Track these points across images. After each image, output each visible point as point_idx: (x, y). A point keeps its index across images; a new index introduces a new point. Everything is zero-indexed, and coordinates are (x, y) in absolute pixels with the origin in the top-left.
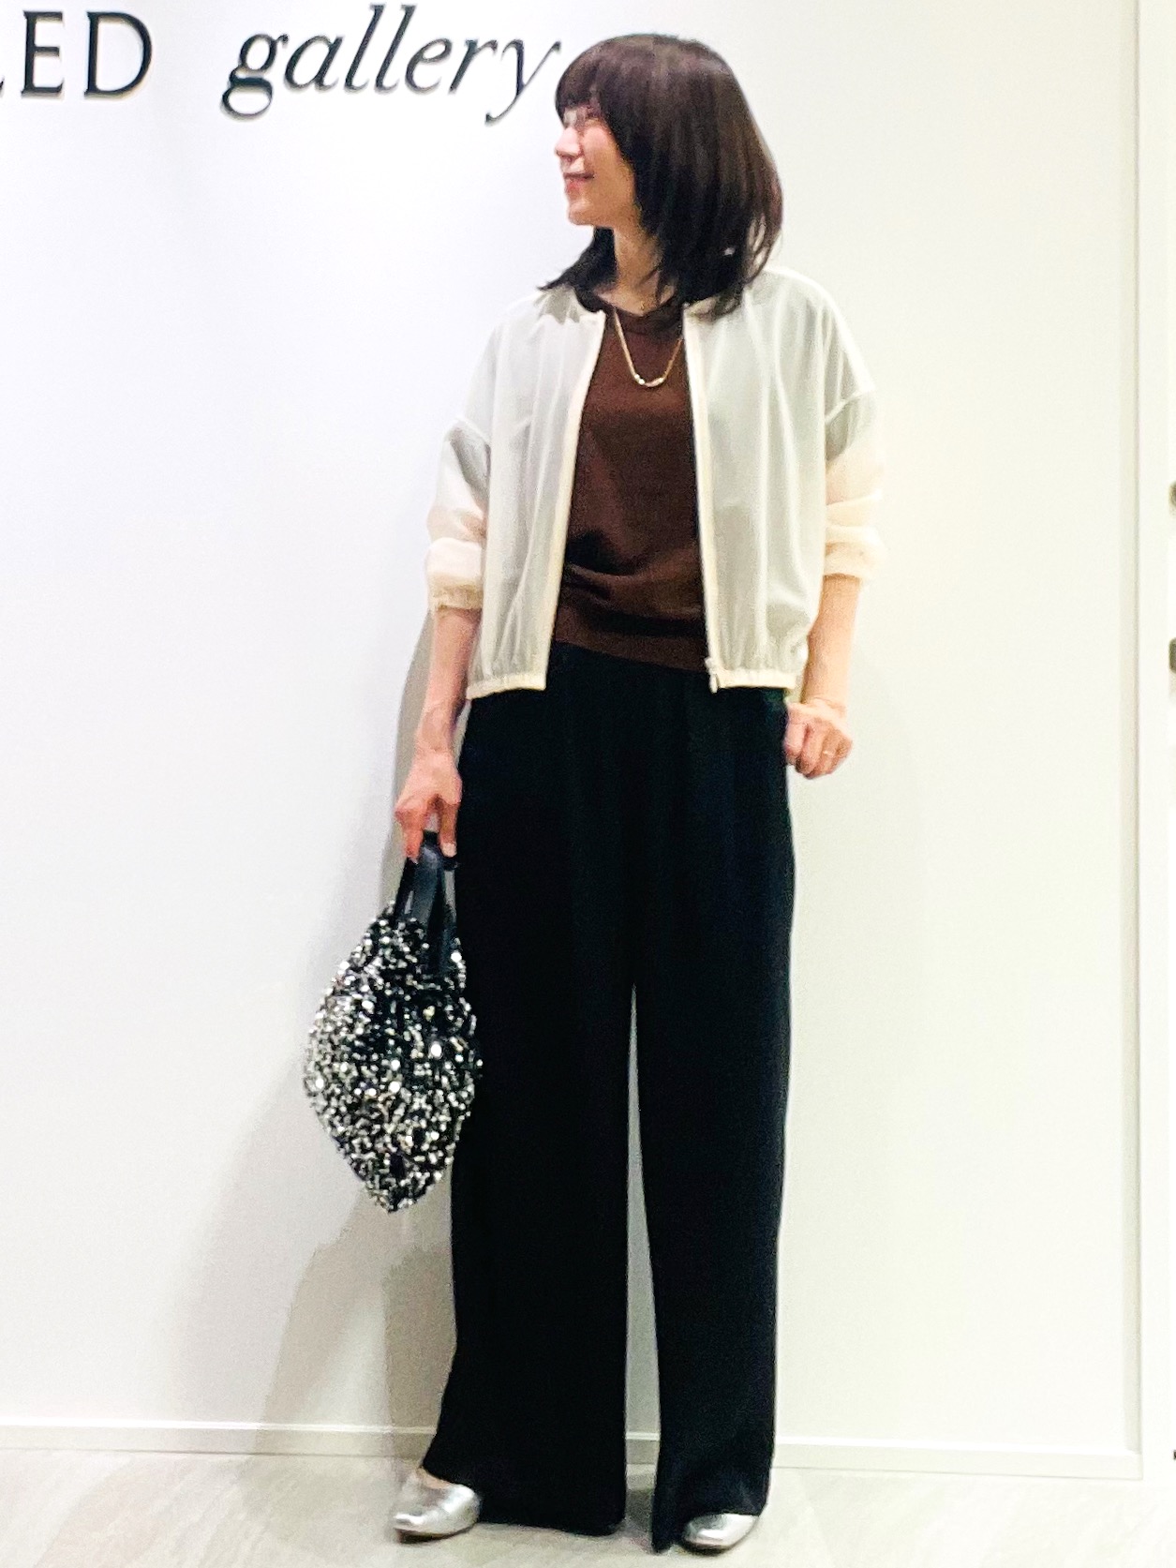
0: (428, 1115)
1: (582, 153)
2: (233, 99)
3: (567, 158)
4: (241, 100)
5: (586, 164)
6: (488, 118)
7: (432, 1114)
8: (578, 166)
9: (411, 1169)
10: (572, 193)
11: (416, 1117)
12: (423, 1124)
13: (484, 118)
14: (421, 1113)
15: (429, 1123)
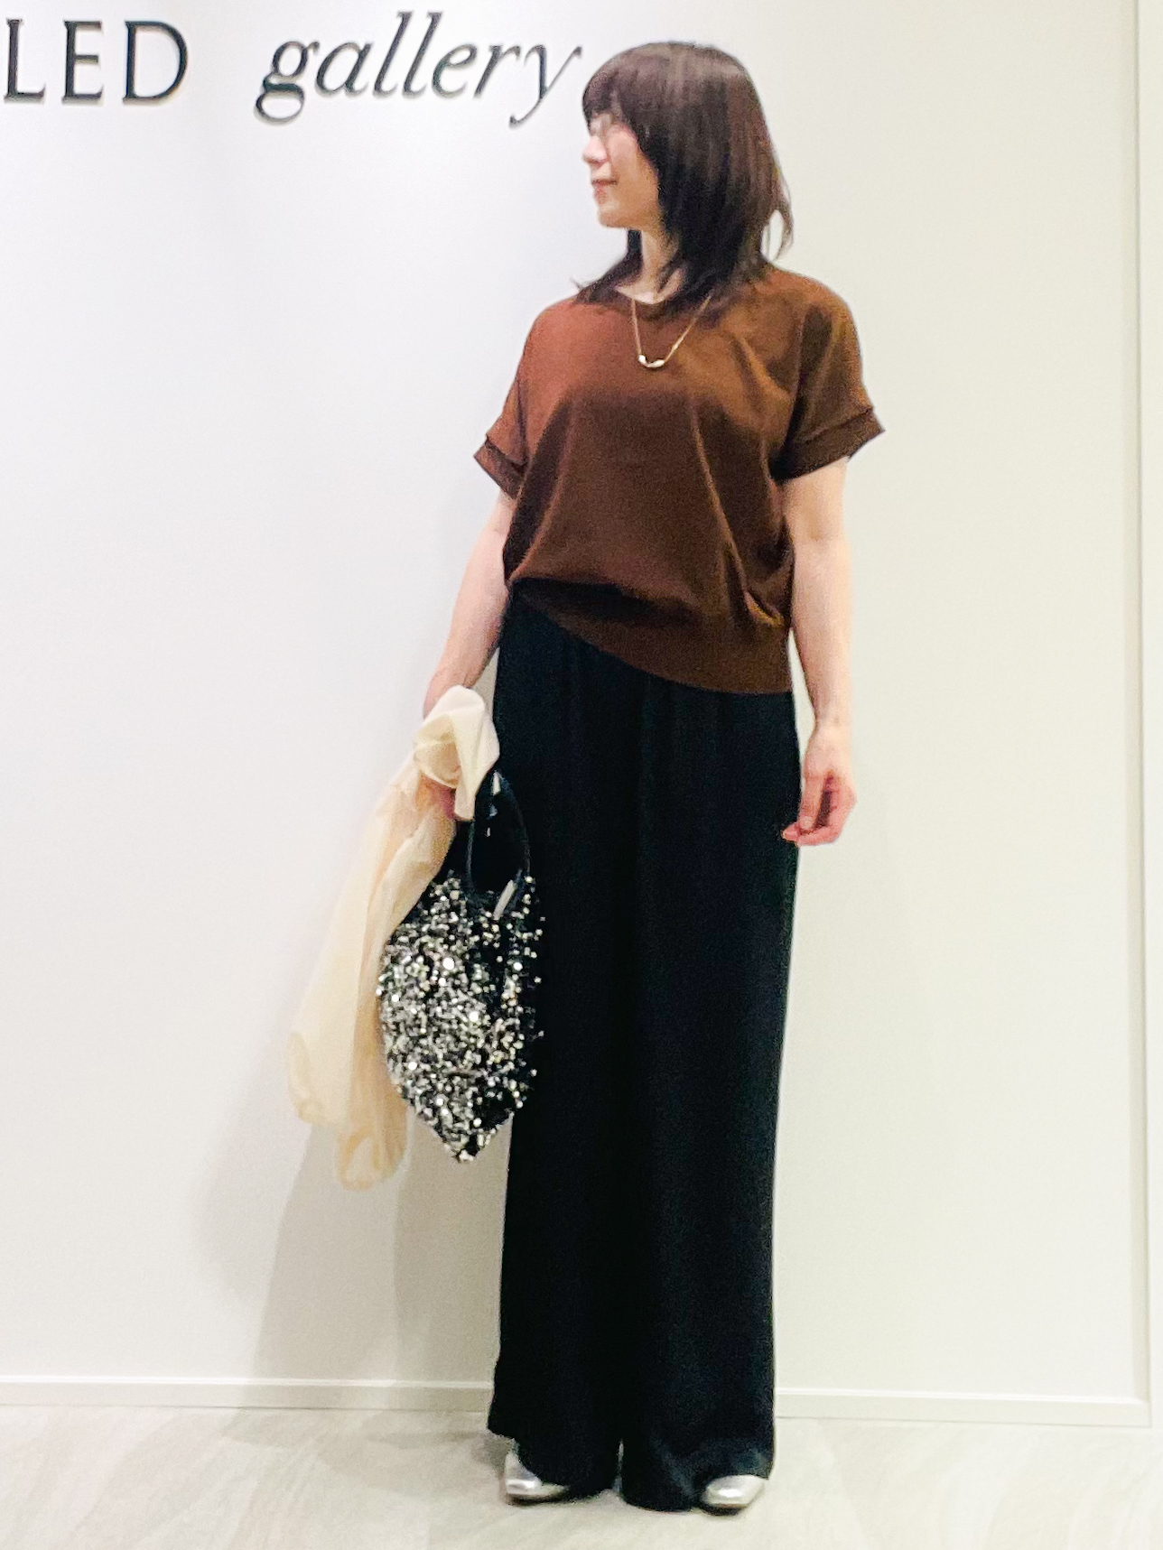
1: (608, 158)
2: (266, 105)
3: (594, 163)
4: (274, 105)
5: (613, 169)
6: (512, 120)
8: (604, 172)
10: (600, 197)
13: (508, 120)
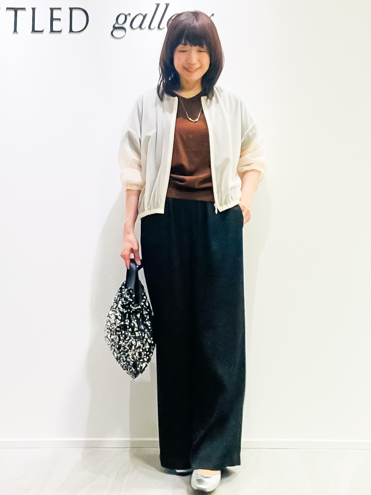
0: (142, 347)
2: (114, 33)
4: (117, 33)
7: (143, 346)
9: (139, 364)
11: (138, 349)
12: (141, 350)
14: (139, 347)
15: (143, 349)
